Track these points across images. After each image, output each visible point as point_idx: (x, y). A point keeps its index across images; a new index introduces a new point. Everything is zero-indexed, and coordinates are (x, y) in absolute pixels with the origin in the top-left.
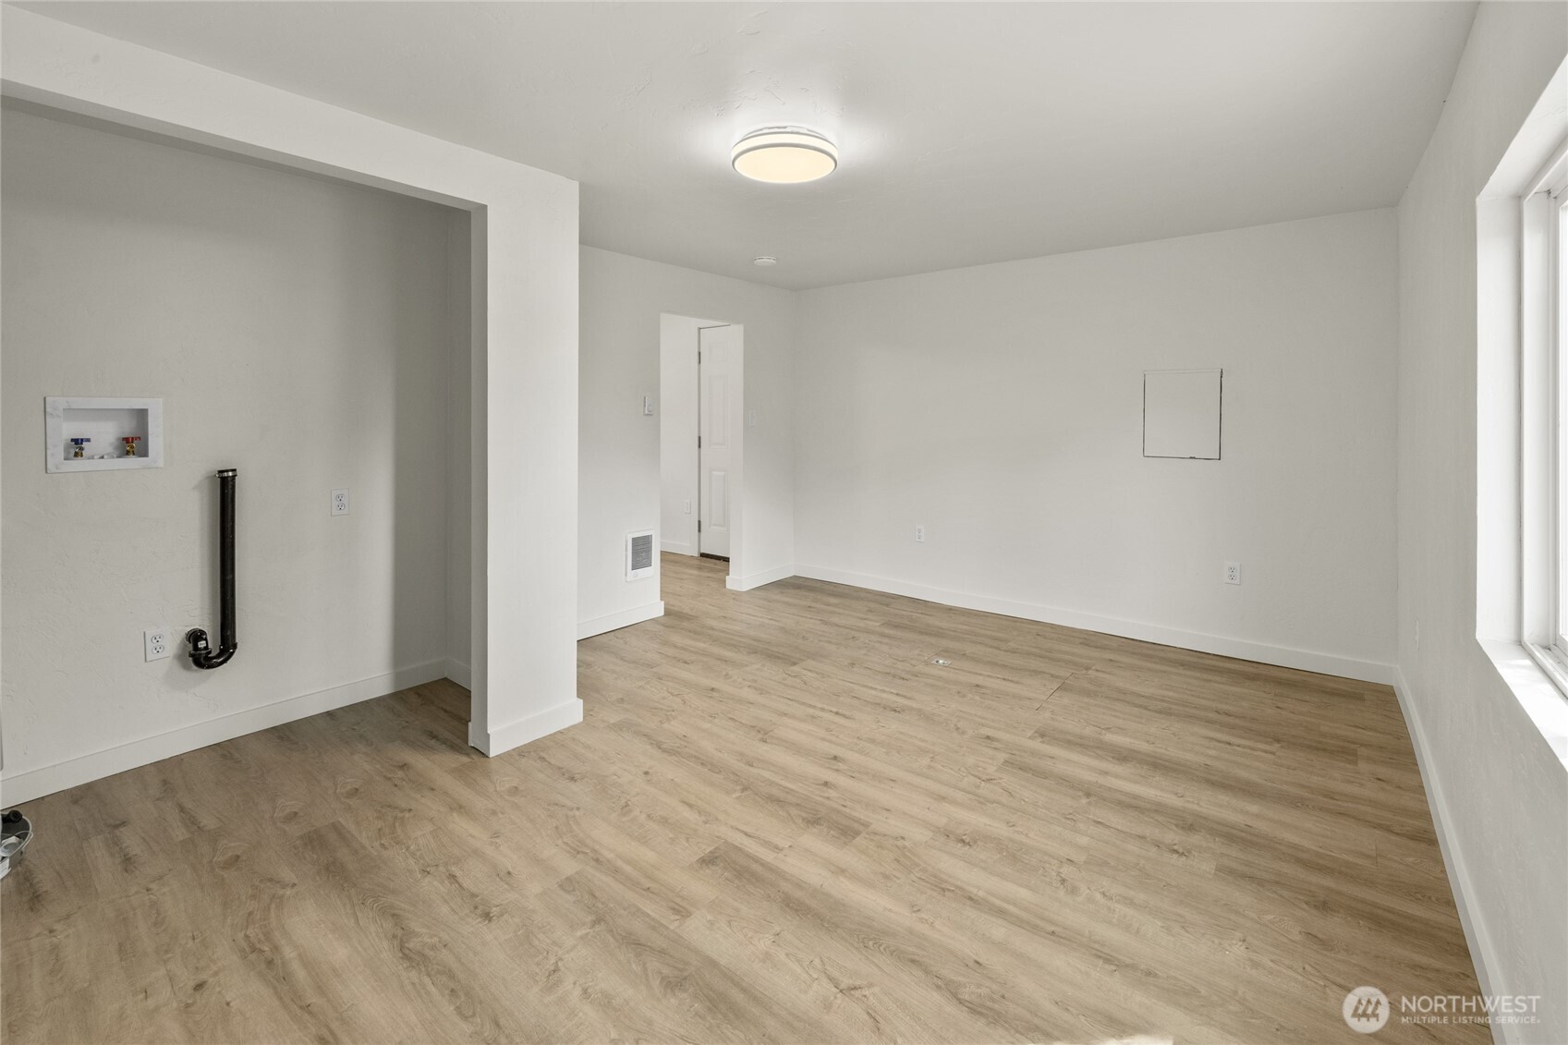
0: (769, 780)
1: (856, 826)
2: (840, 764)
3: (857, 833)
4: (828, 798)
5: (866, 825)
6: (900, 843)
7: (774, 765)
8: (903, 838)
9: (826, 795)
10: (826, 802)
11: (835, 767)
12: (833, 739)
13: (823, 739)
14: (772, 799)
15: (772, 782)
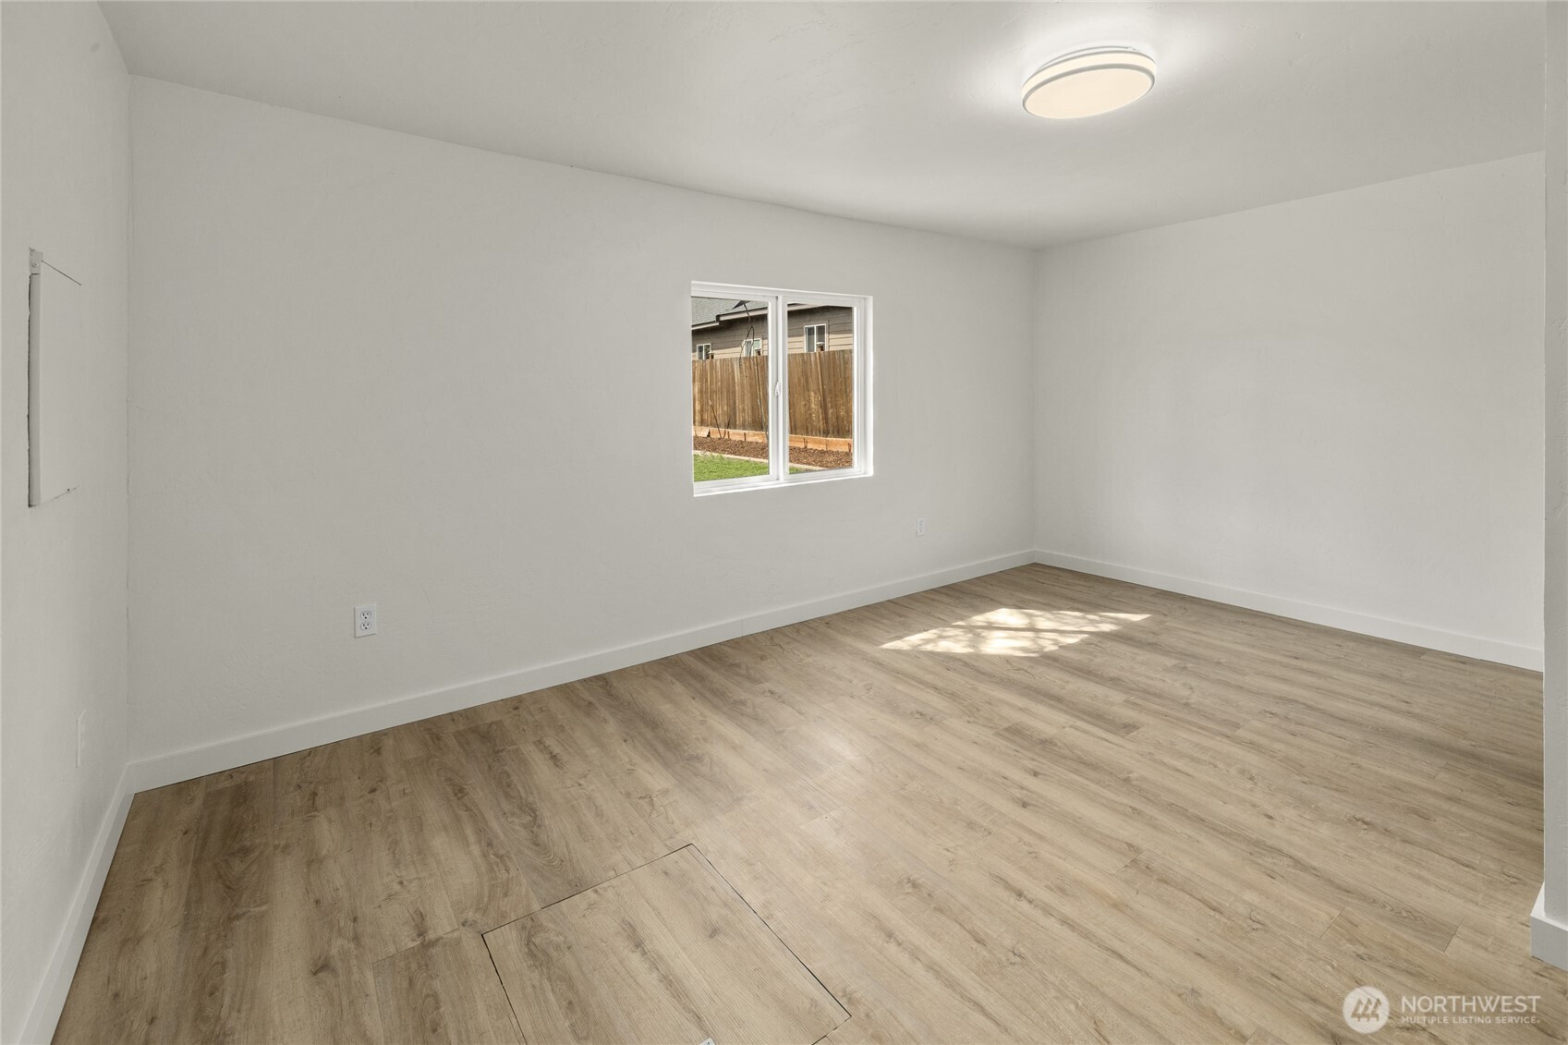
0: (1103, 787)
1: (1007, 735)
2: (1018, 795)
3: (1006, 730)
4: (1033, 760)
5: (998, 734)
6: (972, 719)
7: (1103, 805)
8: (969, 722)
9: (1034, 763)
10: (1035, 757)
11: (1024, 792)
12: (1027, 837)
13: (1041, 838)
14: (1094, 767)
15: (1097, 783)
